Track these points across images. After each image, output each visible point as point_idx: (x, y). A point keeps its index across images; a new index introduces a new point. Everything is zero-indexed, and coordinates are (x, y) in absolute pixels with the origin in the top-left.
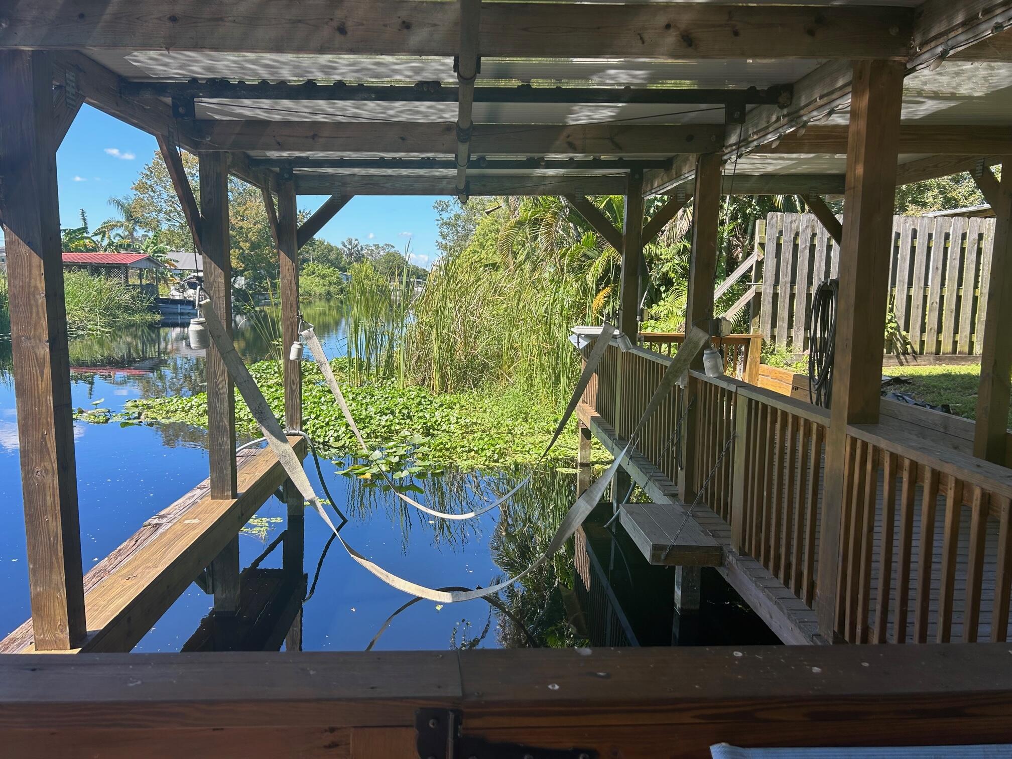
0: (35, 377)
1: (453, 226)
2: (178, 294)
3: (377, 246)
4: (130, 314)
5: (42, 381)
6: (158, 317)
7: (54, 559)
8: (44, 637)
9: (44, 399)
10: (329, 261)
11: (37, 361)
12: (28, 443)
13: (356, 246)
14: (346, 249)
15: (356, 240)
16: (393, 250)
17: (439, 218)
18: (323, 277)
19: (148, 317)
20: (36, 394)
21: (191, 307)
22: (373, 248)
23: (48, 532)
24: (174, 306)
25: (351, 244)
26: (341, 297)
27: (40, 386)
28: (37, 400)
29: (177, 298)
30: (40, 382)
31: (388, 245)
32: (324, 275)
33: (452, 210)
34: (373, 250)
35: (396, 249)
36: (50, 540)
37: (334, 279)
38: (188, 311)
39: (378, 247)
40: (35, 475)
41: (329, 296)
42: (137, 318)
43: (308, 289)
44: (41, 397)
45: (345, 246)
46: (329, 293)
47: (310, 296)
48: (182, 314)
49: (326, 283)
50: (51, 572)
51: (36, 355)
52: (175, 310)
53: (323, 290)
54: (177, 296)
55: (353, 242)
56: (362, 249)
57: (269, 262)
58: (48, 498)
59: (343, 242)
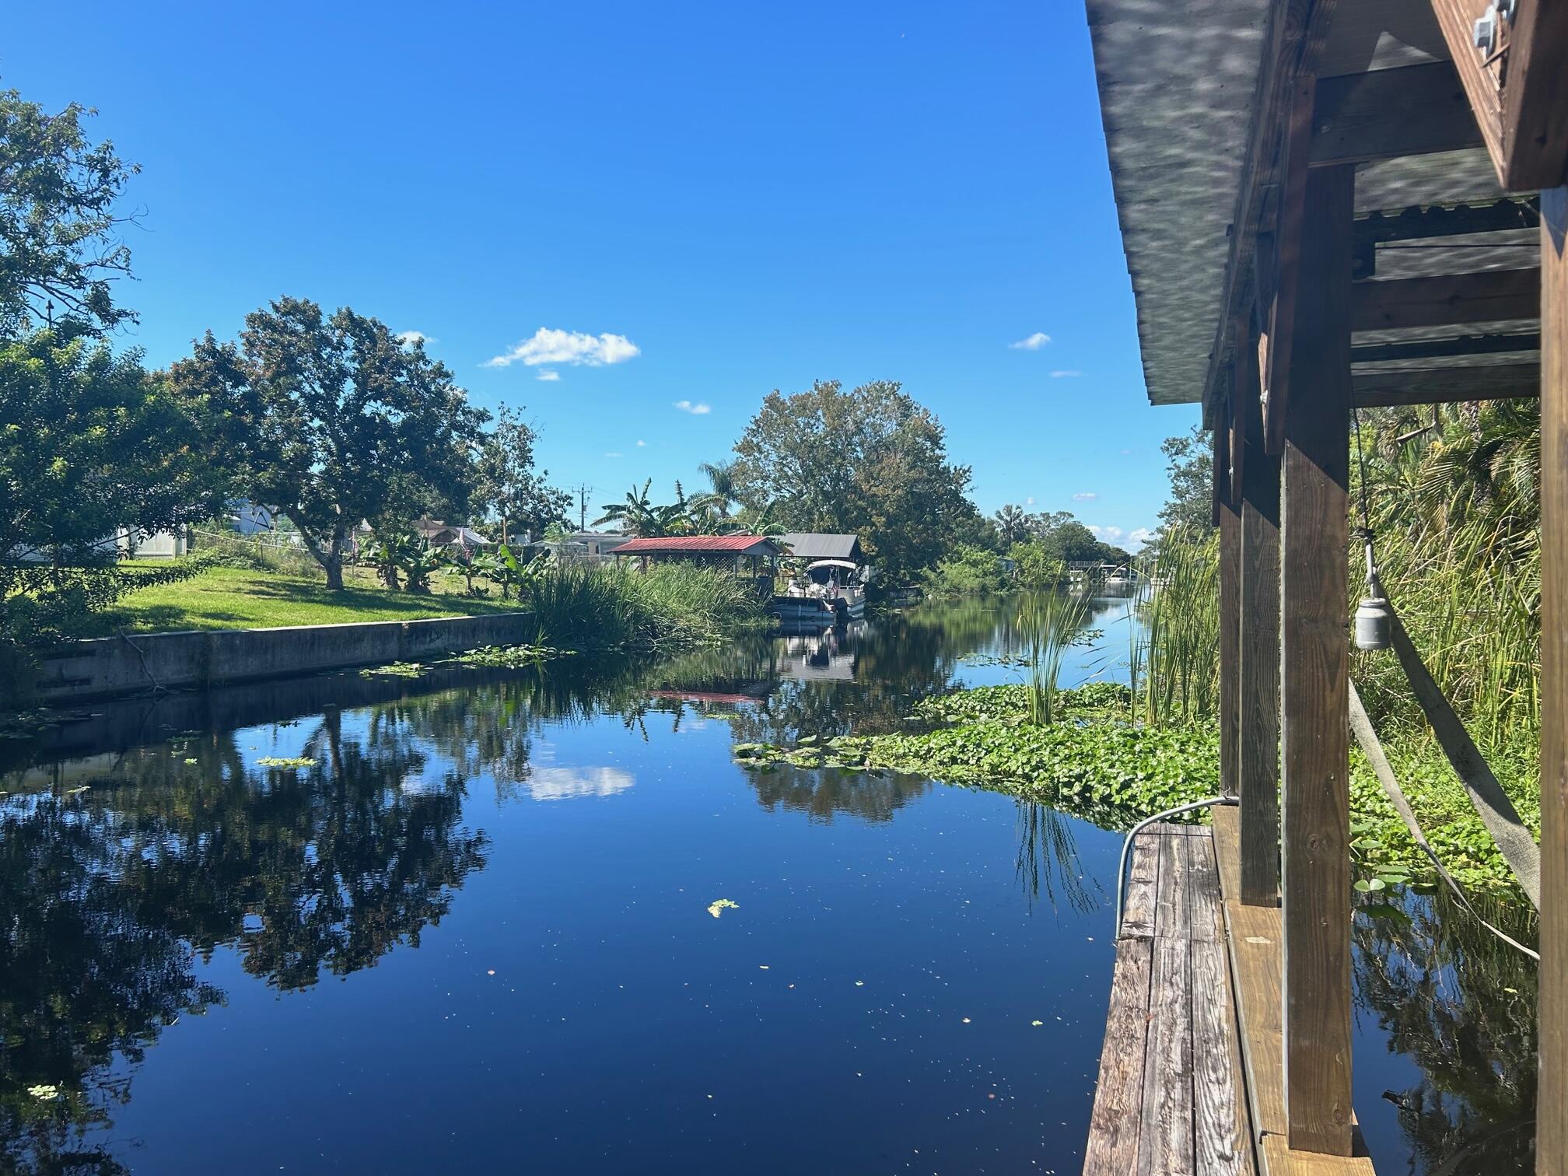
0: (1321, 684)
1: (1197, 476)
2: (798, 590)
3: (1046, 516)
4: (743, 618)
5: (1332, 691)
6: (776, 623)
7: (1334, 993)
8: (1307, 1128)
9: (1333, 721)
10: (979, 541)
11: (1326, 658)
12: (1302, 792)
13: (1018, 516)
14: (1002, 522)
15: (1018, 508)
16: (1071, 521)
17: (1171, 466)
18: (974, 564)
19: (765, 623)
20: (1321, 712)
21: (815, 609)
22: (1040, 518)
23: (1327, 946)
24: (794, 608)
25: (1010, 514)
26: (1003, 593)
27: (1328, 699)
28: (1322, 722)
29: (797, 595)
30: (1328, 693)
31: (1064, 514)
32: (974, 561)
33: (1193, 451)
34: (1039, 522)
35: (1075, 519)
36: (1328, 960)
37: (989, 566)
38: (811, 615)
39: (1048, 517)
40: (1308, 846)
41: (983, 592)
42: (751, 623)
43: (956, 581)
44: (1328, 718)
45: (1001, 517)
46: (984, 588)
47: (959, 591)
48: (803, 618)
49: (979, 572)
50: (1326, 1015)
51: (1325, 648)
52: (794, 614)
53: (975, 583)
54: (797, 593)
55: (1014, 511)
56: (1026, 521)
57: (911, 544)
58: (1330, 888)
59: (999, 512)
